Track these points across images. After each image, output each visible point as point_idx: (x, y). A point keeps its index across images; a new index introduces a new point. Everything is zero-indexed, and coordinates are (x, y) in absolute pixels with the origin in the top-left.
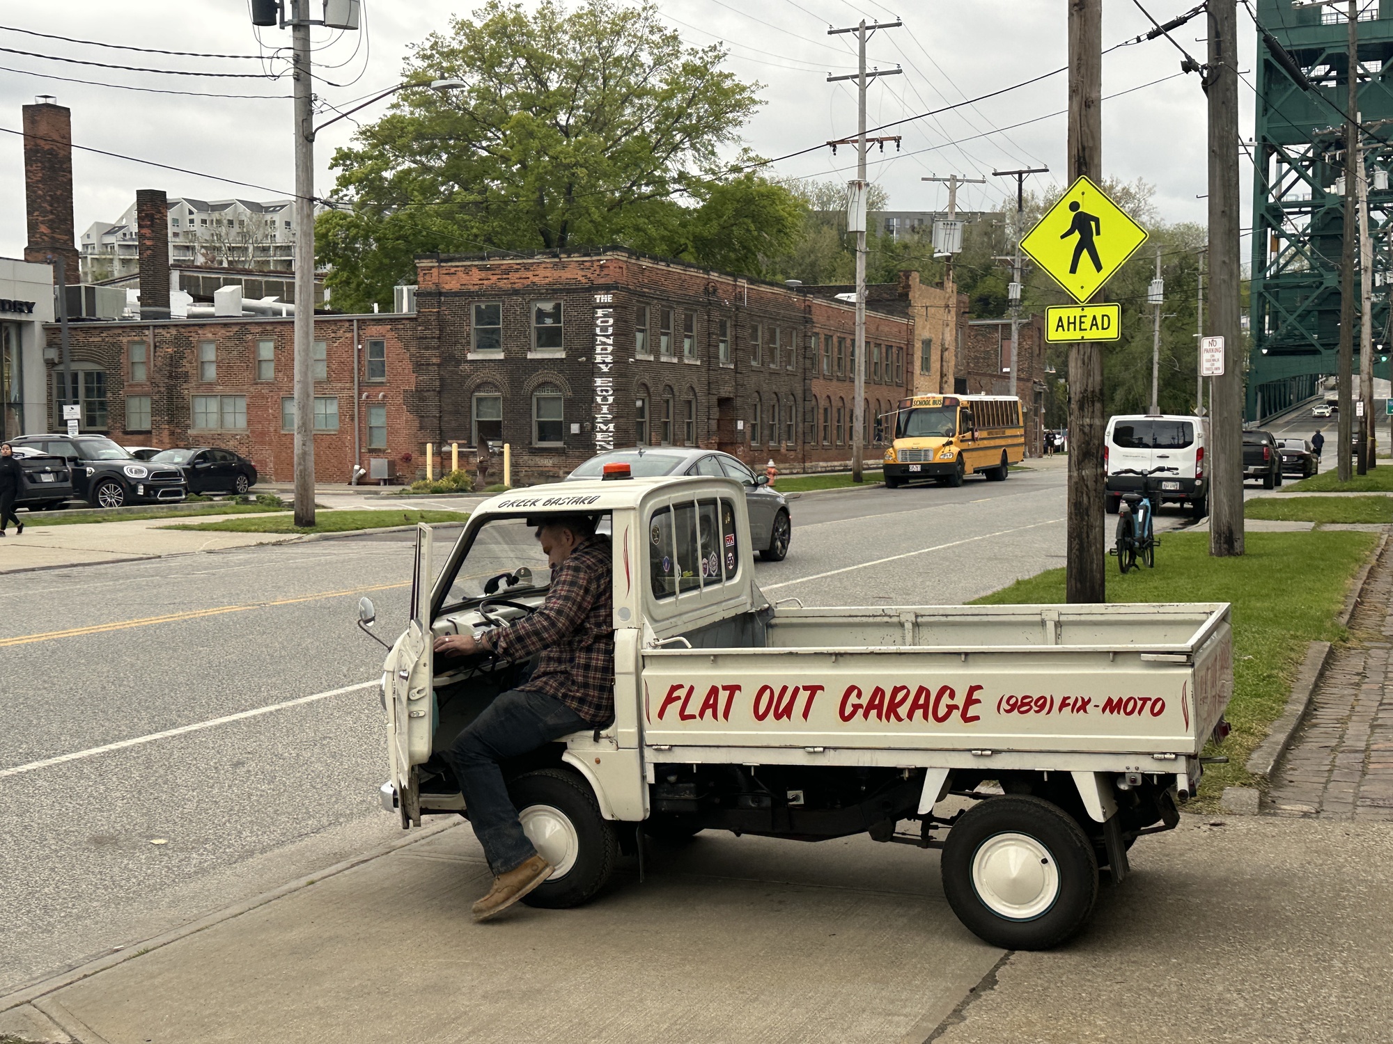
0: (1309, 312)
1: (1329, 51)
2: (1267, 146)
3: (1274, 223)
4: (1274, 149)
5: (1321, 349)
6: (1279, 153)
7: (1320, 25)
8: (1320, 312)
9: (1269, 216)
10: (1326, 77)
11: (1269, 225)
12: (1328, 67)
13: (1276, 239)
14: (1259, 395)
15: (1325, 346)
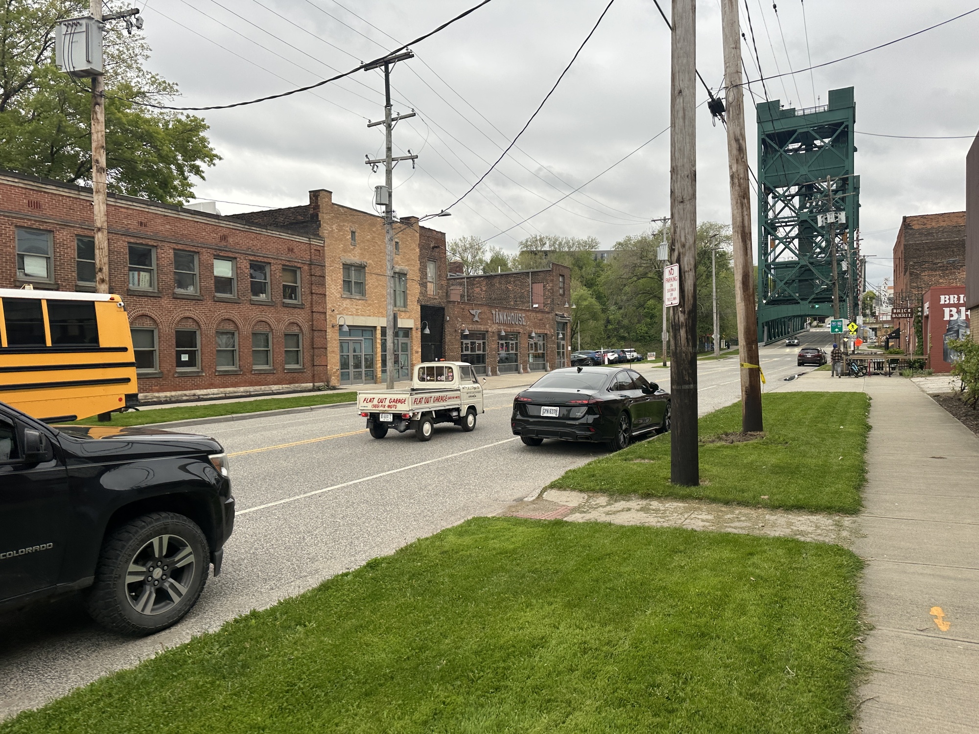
0: (794, 281)
1: (799, 131)
2: (767, 189)
3: (772, 232)
4: (771, 191)
5: (799, 301)
6: (773, 193)
7: (794, 116)
8: (800, 281)
9: (769, 227)
10: (799, 149)
11: (769, 233)
12: (800, 144)
13: (773, 240)
14: (766, 328)
15: (802, 299)
